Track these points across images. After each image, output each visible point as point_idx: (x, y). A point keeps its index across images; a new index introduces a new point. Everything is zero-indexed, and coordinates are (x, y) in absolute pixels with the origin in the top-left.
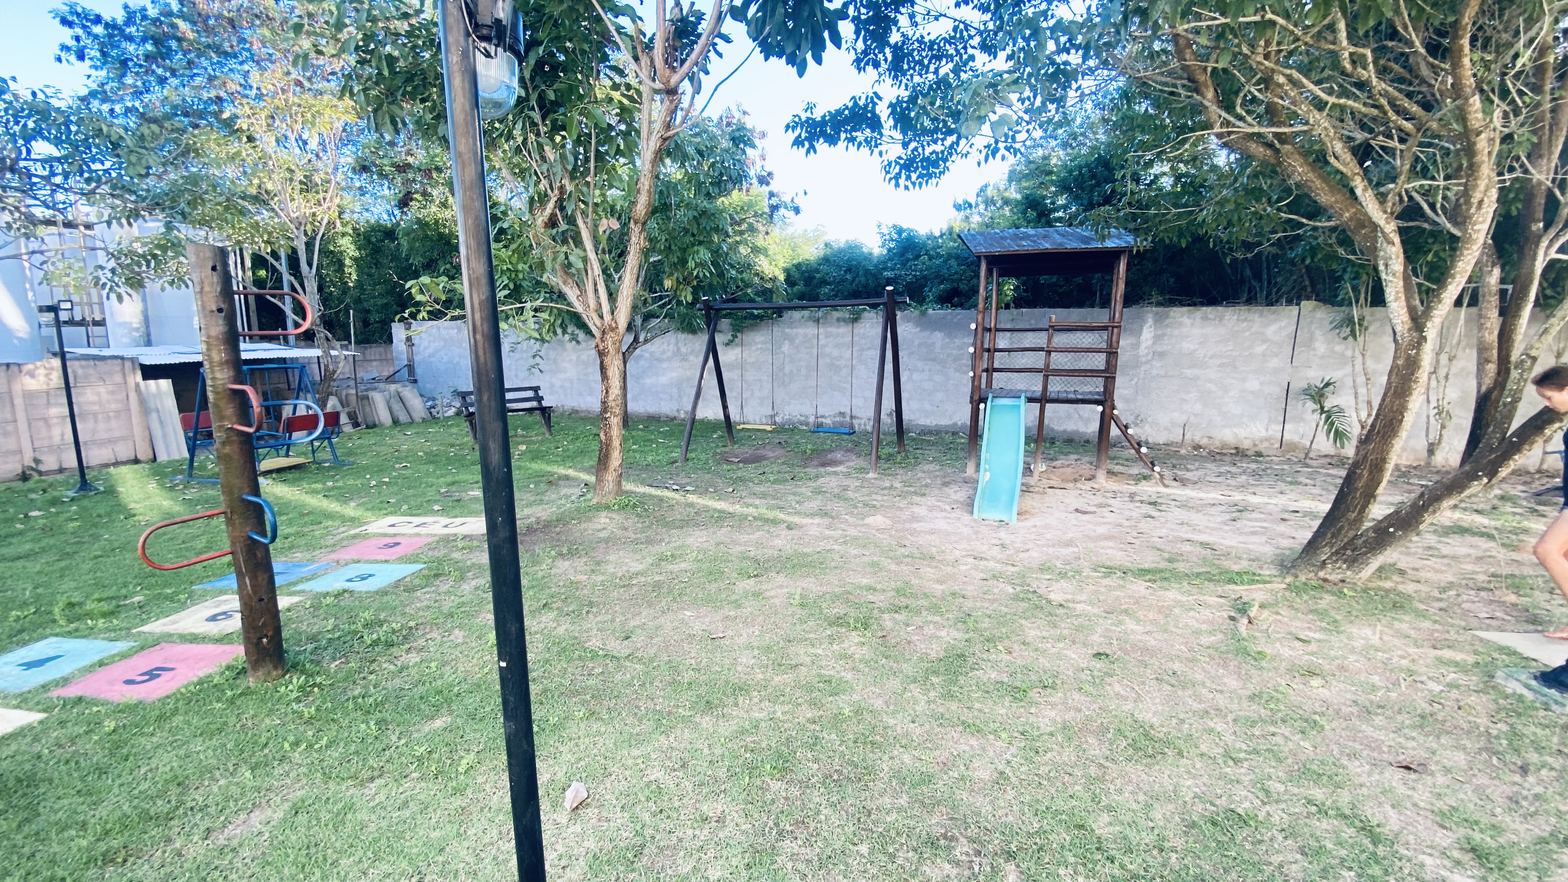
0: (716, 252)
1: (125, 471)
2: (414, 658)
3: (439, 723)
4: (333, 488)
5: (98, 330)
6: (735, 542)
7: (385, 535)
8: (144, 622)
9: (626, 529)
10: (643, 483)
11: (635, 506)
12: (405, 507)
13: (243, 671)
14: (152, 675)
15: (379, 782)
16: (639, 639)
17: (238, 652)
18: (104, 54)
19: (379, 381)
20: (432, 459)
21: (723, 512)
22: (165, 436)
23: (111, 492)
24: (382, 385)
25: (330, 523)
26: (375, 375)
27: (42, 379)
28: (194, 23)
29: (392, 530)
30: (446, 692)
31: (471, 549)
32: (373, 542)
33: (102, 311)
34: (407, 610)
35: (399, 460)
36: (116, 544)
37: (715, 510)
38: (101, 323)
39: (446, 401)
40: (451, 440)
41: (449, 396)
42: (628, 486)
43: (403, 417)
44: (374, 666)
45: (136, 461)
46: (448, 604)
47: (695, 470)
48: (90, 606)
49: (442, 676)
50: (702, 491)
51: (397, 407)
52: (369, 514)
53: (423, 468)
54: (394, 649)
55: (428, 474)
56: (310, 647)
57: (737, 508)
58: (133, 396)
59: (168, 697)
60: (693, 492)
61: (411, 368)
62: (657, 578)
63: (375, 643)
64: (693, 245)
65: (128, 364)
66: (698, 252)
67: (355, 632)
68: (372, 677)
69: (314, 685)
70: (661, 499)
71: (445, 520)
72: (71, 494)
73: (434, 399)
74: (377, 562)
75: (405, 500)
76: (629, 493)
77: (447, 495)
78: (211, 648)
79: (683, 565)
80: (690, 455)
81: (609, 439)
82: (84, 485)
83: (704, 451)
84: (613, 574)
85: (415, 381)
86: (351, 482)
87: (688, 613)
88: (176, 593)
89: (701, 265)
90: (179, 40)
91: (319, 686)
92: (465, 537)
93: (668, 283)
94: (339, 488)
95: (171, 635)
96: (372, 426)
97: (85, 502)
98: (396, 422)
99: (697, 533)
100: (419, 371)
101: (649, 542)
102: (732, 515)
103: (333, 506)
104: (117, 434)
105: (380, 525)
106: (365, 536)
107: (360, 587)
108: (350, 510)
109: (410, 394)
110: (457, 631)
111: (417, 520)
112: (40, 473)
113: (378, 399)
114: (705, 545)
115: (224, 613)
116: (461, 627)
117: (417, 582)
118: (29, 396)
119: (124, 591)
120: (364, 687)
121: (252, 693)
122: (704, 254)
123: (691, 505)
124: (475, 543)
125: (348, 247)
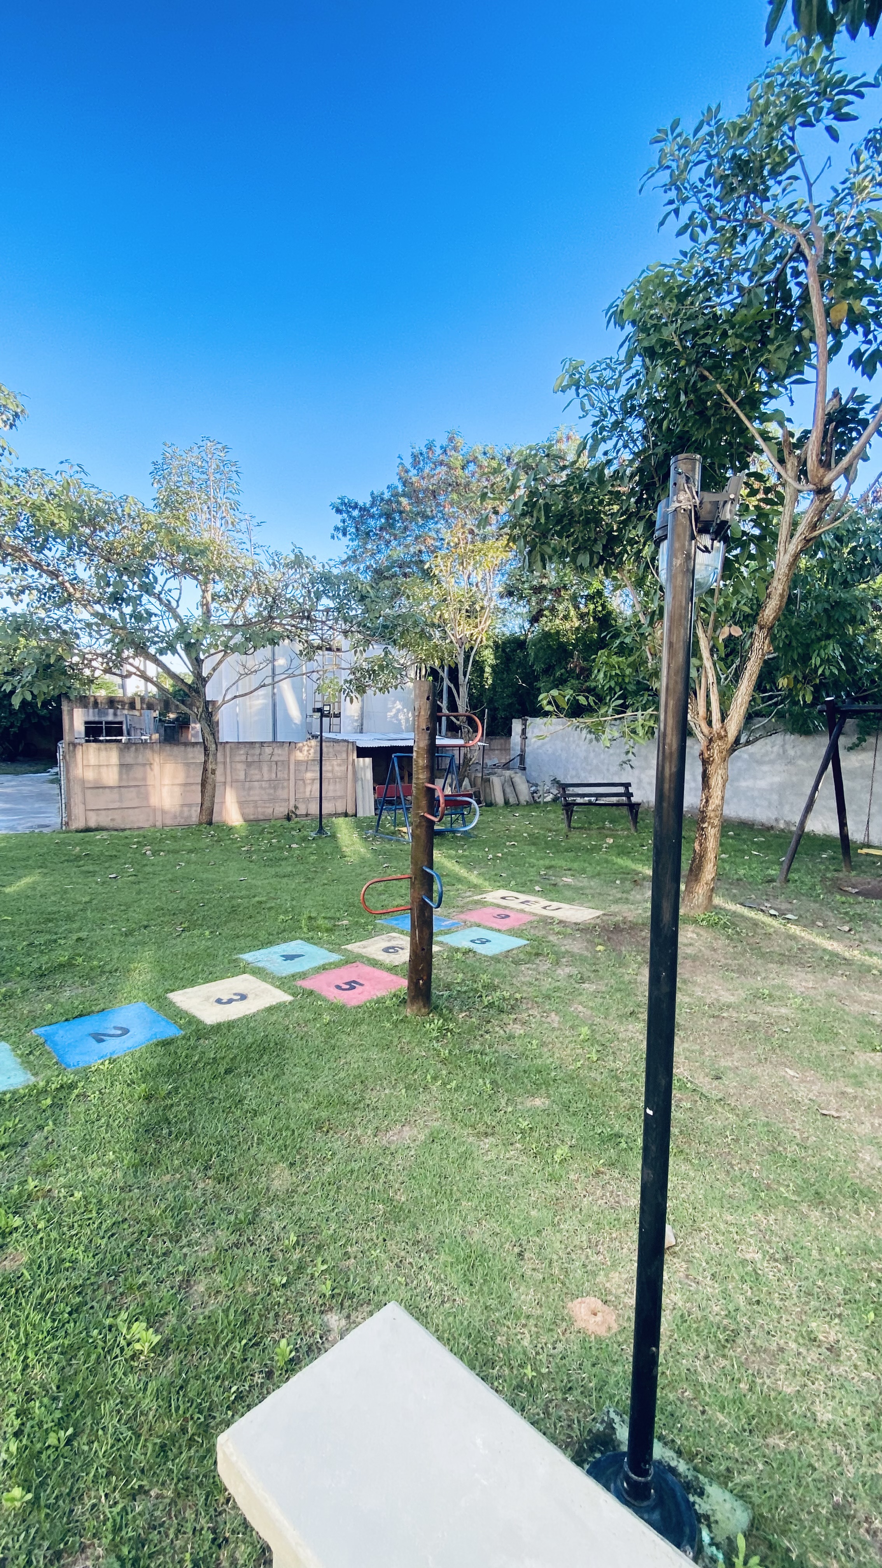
0: (848, 645)
1: (341, 821)
2: (518, 1030)
3: (538, 1102)
4: (463, 856)
5: (335, 720)
6: (855, 1000)
7: (499, 906)
8: (348, 942)
9: (715, 950)
10: (734, 899)
11: (725, 926)
12: (513, 883)
13: (404, 1001)
14: (352, 985)
15: (491, 1140)
16: (731, 1083)
17: (402, 984)
18: (357, 529)
19: (498, 767)
20: (534, 840)
21: (837, 955)
22: (363, 797)
23: (333, 836)
24: (499, 771)
25: (460, 886)
26: (496, 761)
27: (305, 753)
28: (410, 498)
29: (503, 903)
30: (544, 1073)
31: (565, 935)
32: (489, 910)
33: (339, 708)
34: (514, 981)
35: (510, 838)
36: (335, 877)
37: (825, 950)
38: (338, 716)
39: (546, 788)
40: (550, 826)
41: (549, 783)
42: (717, 901)
43: (512, 800)
44: (489, 1026)
45: (346, 815)
46: (547, 984)
47: (798, 895)
48: (320, 922)
49: (541, 1056)
50: (810, 925)
51: (509, 790)
52: (487, 883)
53: (527, 848)
54: (504, 1016)
55: (530, 855)
56: (446, 993)
57: (856, 954)
58: (350, 767)
59: (359, 1007)
60: (796, 922)
61: (522, 757)
62: (751, 1017)
63: (491, 1005)
64: (819, 640)
65: (350, 746)
66: (825, 647)
67: (476, 991)
68: (487, 1036)
69: (447, 1030)
70: (755, 924)
71: (544, 902)
72: (313, 834)
73: (537, 785)
74: (492, 929)
75: (513, 876)
76: (718, 909)
77: (545, 877)
78: (385, 975)
79: (783, 1011)
80: (794, 876)
81: (704, 850)
82: (321, 830)
83: (809, 872)
84: (700, 999)
85: (524, 769)
86: (474, 853)
87: (791, 1073)
88: (367, 924)
89: (827, 661)
90: (401, 512)
91: (451, 1031)
92: (560, 922)
93: (783, 682)
94: (466, 856)
95: (363, 957)
96: (490, 805)
97: (320, 842)
98: (507, 803)
99: (802, 975)
100: (528, 760)
101: (742, 971)
102: (848, 962)
103: (463, 872)
104: (339, 794)
105: (495, 896)
106: (483, 904)
107: (480, 949)
108: (473, 877)
109: (519, 779)
110: (553, 1015)
111: (523, 897)
112: (297, 816)
113: (496, 781)
114: (812, 993)
115: (393, 948)
116: (557, 1012)
117: (522, 956)
118: (298, 763)
119: (338, 915)
120: (482, 1044)
121: (409, 1022)
122: (834, 650)
123: (793, 938)
124: (569, 931)
125: (489, 657)
